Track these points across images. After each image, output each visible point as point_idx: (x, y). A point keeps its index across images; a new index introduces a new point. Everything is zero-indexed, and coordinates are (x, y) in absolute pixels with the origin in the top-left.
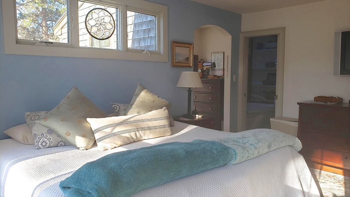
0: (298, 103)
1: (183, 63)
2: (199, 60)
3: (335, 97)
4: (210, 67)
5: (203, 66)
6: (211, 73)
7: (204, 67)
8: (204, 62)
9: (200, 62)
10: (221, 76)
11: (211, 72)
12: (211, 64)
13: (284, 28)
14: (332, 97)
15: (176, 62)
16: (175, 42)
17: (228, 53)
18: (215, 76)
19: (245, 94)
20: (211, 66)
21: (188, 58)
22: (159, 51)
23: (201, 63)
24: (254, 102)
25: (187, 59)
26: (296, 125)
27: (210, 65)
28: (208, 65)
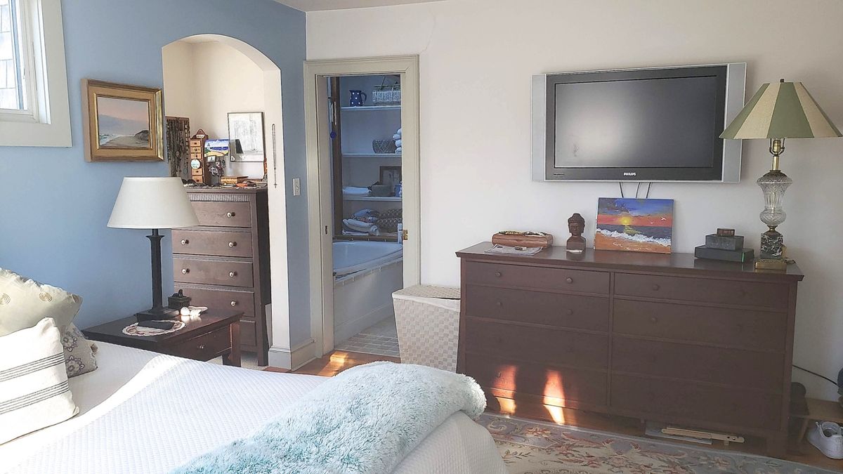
0: (458, 254)
1: (129, 148)
2: (193, 132)
3: (536, 234)
4: (225, 152)
5: (204, 151)
6: (229, 171)
7: (209, 154)
8: (207, 138)
9: (195, 138)
10: (258, 180)
11: (231, 167)
12: (227, 146)
13: (417, 57)
14: (531, 234)
15: (103, 147)
16: (92, 83)
17: (275, 117)
18: (241, 179)
19: (326, 227)
20: (227, 151)
21: (146, 132)
22: (35, 112)
23: (199, 143)
24: (350, 239)
25: (144, 135)
26: (455, 306)
27: (225, 148)
28: (219, 148)
